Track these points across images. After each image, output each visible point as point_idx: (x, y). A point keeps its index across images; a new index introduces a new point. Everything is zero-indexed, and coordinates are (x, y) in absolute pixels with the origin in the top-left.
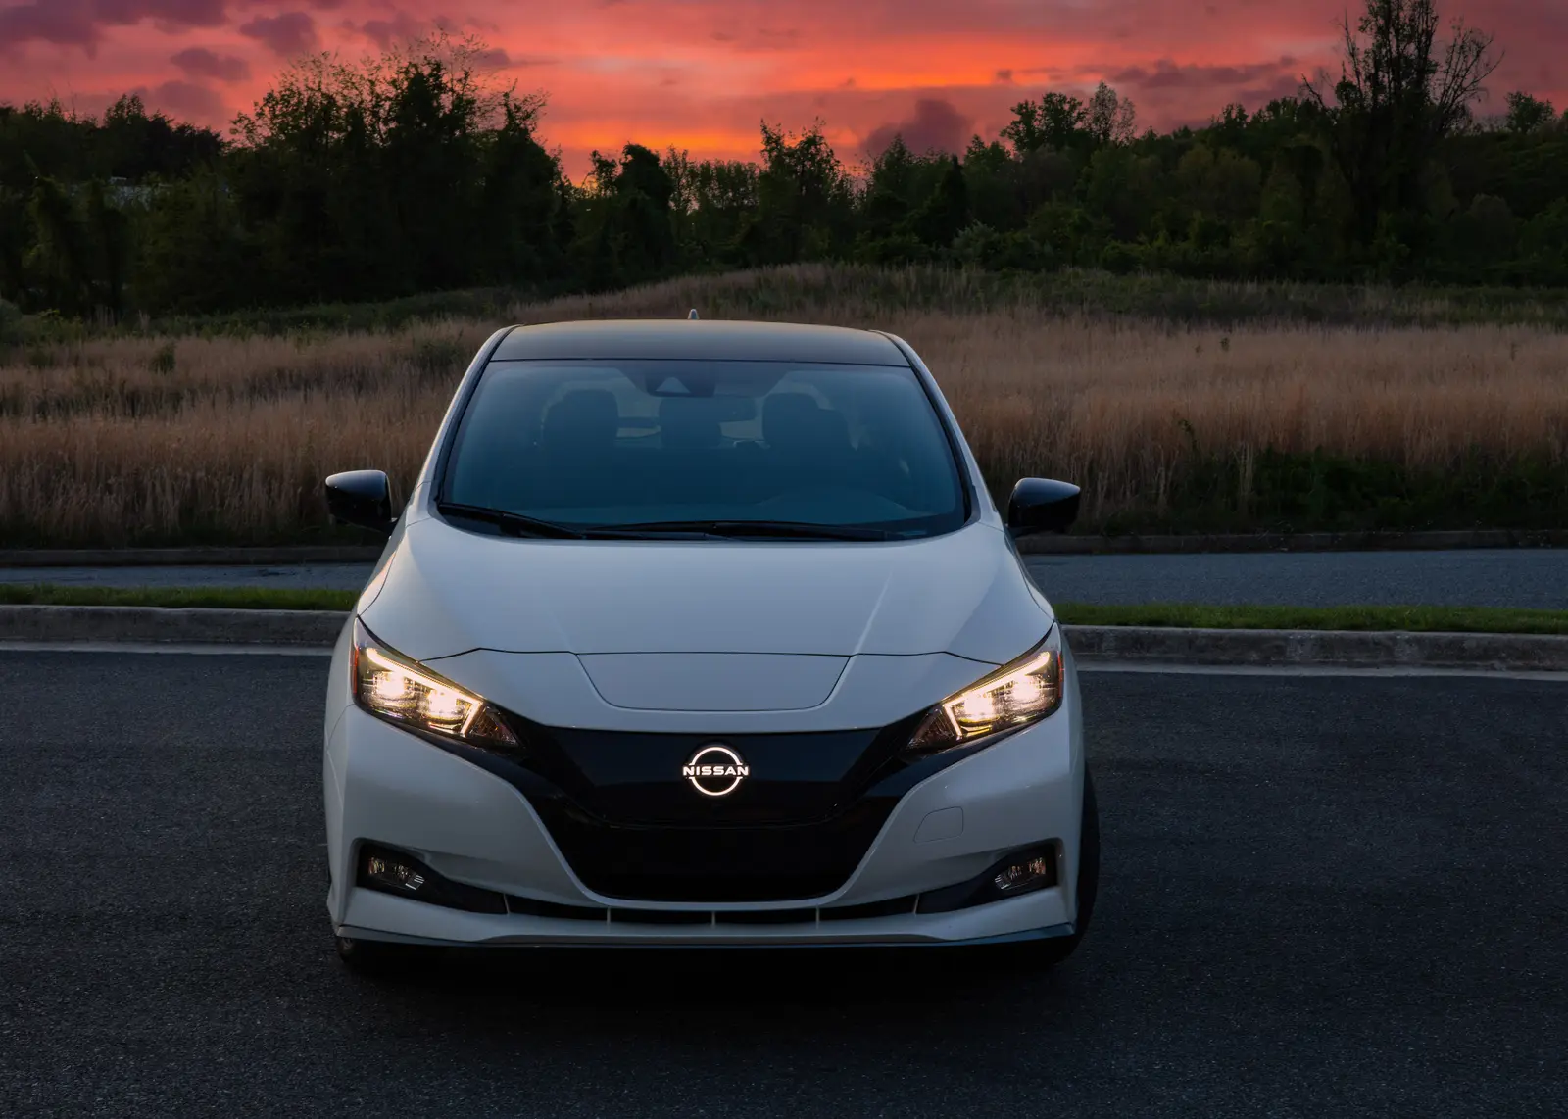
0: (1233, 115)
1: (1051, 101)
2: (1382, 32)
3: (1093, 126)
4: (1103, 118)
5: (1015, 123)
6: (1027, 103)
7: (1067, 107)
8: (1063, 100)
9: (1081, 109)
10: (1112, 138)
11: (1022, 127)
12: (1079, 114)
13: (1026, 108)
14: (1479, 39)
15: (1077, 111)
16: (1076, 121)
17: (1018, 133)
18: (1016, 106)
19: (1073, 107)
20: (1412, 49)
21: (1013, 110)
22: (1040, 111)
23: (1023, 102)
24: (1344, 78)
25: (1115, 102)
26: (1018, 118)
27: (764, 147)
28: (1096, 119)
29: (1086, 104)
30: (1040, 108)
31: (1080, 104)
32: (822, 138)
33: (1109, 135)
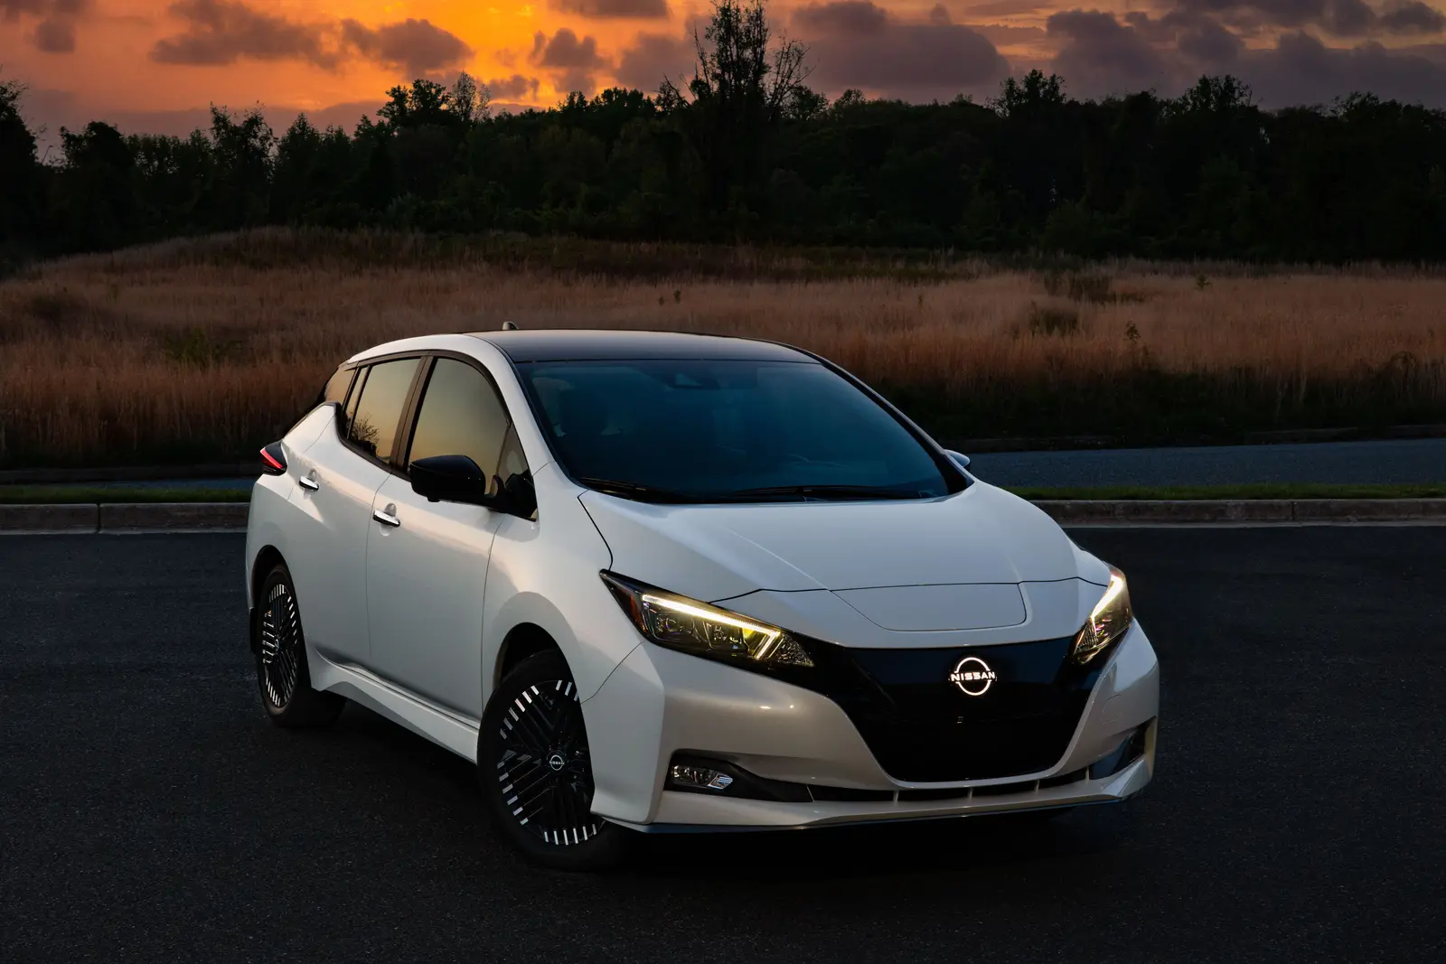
0: (576, 100)
1: (420, 87)
2: (724, 40)
3: (457, 108)
4: (465, 101)
5: (390, 104)
6: (399, 88)
7: (433, 91)
8: (431, 85)
9: (444, 93)
10: (472, 118)
11: (396, 108)
12: (443, 97)
13: (399, 91)
14: (800, 48)
15: (441, 95)
16: (441, 103)
17: (392, 113)
18: (390, 90)
19: (438, 92)
20: (748, 54)
21: (387, 93)
22: (410, 95)
23: (396, 87)
24: (697, 76)
25: (474, 88)
26: (392, 99)
27: (213, 126)
28: (459, 103)
29: (449, 89)
30: (410, 92)
31: (444, 89)
32: (262, 118)
33: (469, 116)
